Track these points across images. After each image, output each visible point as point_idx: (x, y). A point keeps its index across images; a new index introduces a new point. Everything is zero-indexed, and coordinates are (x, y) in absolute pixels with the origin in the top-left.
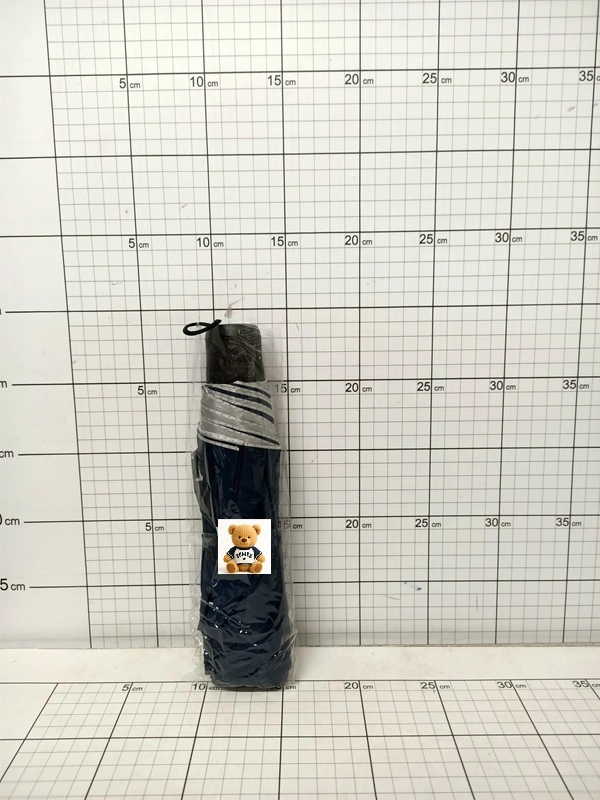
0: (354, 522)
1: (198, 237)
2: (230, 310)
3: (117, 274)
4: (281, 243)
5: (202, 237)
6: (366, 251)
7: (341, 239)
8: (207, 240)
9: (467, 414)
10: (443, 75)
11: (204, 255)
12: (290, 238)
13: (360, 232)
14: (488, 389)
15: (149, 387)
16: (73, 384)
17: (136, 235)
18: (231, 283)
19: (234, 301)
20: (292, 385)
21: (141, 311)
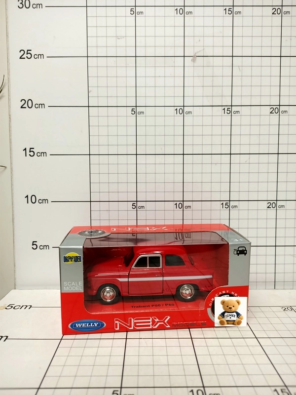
0: (273, 204)
1: (176, 8)
2: (194, 57)
3: (121, 32)
4: (230, 12)
5: (179, 8)
6: (286, 18)
7: (270, 10)
8: (182, 10)
11: (180, 19)
12: (236, 9)
13: (282, 6)
15: (139, 109)
16: (89, 107)
17: (135, 6)
18: (197, 39)
19: (199, 51)
20: (234, 109)
21: (136, 57)
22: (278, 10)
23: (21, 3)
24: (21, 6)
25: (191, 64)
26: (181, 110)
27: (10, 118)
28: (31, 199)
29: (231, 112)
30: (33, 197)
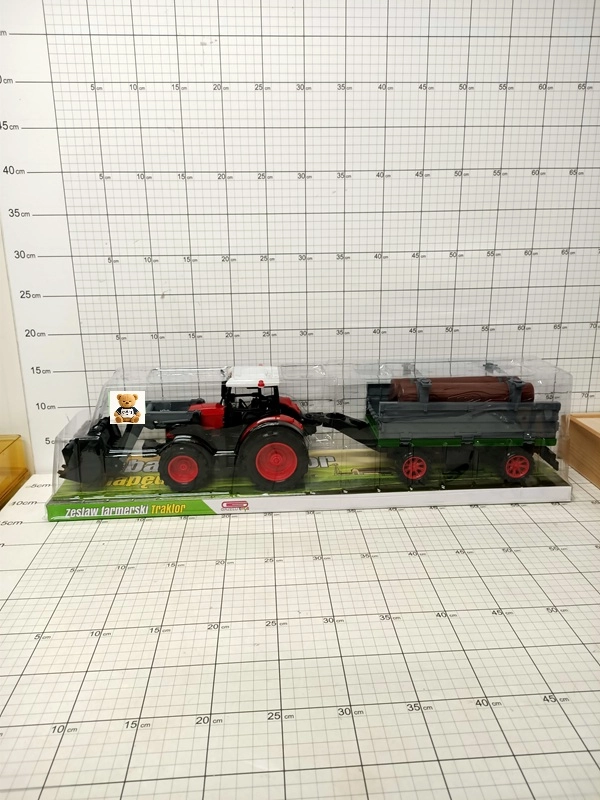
1: (145, 257)
2: (163, 295)
3: (102, 276)
4: (188, 260)
5: (147, 257)
6: (233, 265)
7: (220, 258)
8: (150, 259)
9: (289, 348)
10: (268, 174)
11: (148, 266)
12: (193, 258)
13: (229, 255)
14: (299, 335)
15: (122, 336)
16: (81, 334)
17: (112, 256)
18: (164, 281)
19: (165, 290)
20: (197, 334)
21: (116, 296)
22: (227, 258)
23: (18, 254)
24: (17, 256)
25: (161, 300)
26: (156, 336)
27: (18, 344)
29: (195, 336)
30: (43, 405)
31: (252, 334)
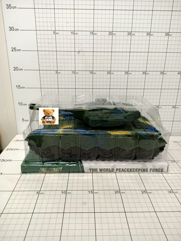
2: (79, 52)
3: (50, 41)
4: (92, 34)
5: (72, 32)
6: (114, 37)
7: (108, 33)
8: (74, 32)
11: (73, 36)
12: (95, 32)
14: (142, 74)
15: (58, 72)
16: (39, 70)
17: (55, 31)
18: (80, 45)
19: (80, 49)
20: (94, 72)
21: (56, 51)
22: (111, 33)
23: (10, 29)
24: (10, 30)
25: (77, 54)
26: (74, 72)
27: (10, 74)
28: (21, 104)
29: (93, 73)
30: (21, 103)
31: (119, 73)
